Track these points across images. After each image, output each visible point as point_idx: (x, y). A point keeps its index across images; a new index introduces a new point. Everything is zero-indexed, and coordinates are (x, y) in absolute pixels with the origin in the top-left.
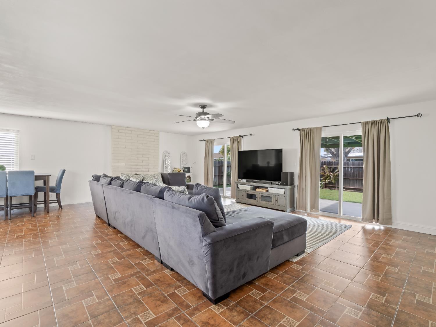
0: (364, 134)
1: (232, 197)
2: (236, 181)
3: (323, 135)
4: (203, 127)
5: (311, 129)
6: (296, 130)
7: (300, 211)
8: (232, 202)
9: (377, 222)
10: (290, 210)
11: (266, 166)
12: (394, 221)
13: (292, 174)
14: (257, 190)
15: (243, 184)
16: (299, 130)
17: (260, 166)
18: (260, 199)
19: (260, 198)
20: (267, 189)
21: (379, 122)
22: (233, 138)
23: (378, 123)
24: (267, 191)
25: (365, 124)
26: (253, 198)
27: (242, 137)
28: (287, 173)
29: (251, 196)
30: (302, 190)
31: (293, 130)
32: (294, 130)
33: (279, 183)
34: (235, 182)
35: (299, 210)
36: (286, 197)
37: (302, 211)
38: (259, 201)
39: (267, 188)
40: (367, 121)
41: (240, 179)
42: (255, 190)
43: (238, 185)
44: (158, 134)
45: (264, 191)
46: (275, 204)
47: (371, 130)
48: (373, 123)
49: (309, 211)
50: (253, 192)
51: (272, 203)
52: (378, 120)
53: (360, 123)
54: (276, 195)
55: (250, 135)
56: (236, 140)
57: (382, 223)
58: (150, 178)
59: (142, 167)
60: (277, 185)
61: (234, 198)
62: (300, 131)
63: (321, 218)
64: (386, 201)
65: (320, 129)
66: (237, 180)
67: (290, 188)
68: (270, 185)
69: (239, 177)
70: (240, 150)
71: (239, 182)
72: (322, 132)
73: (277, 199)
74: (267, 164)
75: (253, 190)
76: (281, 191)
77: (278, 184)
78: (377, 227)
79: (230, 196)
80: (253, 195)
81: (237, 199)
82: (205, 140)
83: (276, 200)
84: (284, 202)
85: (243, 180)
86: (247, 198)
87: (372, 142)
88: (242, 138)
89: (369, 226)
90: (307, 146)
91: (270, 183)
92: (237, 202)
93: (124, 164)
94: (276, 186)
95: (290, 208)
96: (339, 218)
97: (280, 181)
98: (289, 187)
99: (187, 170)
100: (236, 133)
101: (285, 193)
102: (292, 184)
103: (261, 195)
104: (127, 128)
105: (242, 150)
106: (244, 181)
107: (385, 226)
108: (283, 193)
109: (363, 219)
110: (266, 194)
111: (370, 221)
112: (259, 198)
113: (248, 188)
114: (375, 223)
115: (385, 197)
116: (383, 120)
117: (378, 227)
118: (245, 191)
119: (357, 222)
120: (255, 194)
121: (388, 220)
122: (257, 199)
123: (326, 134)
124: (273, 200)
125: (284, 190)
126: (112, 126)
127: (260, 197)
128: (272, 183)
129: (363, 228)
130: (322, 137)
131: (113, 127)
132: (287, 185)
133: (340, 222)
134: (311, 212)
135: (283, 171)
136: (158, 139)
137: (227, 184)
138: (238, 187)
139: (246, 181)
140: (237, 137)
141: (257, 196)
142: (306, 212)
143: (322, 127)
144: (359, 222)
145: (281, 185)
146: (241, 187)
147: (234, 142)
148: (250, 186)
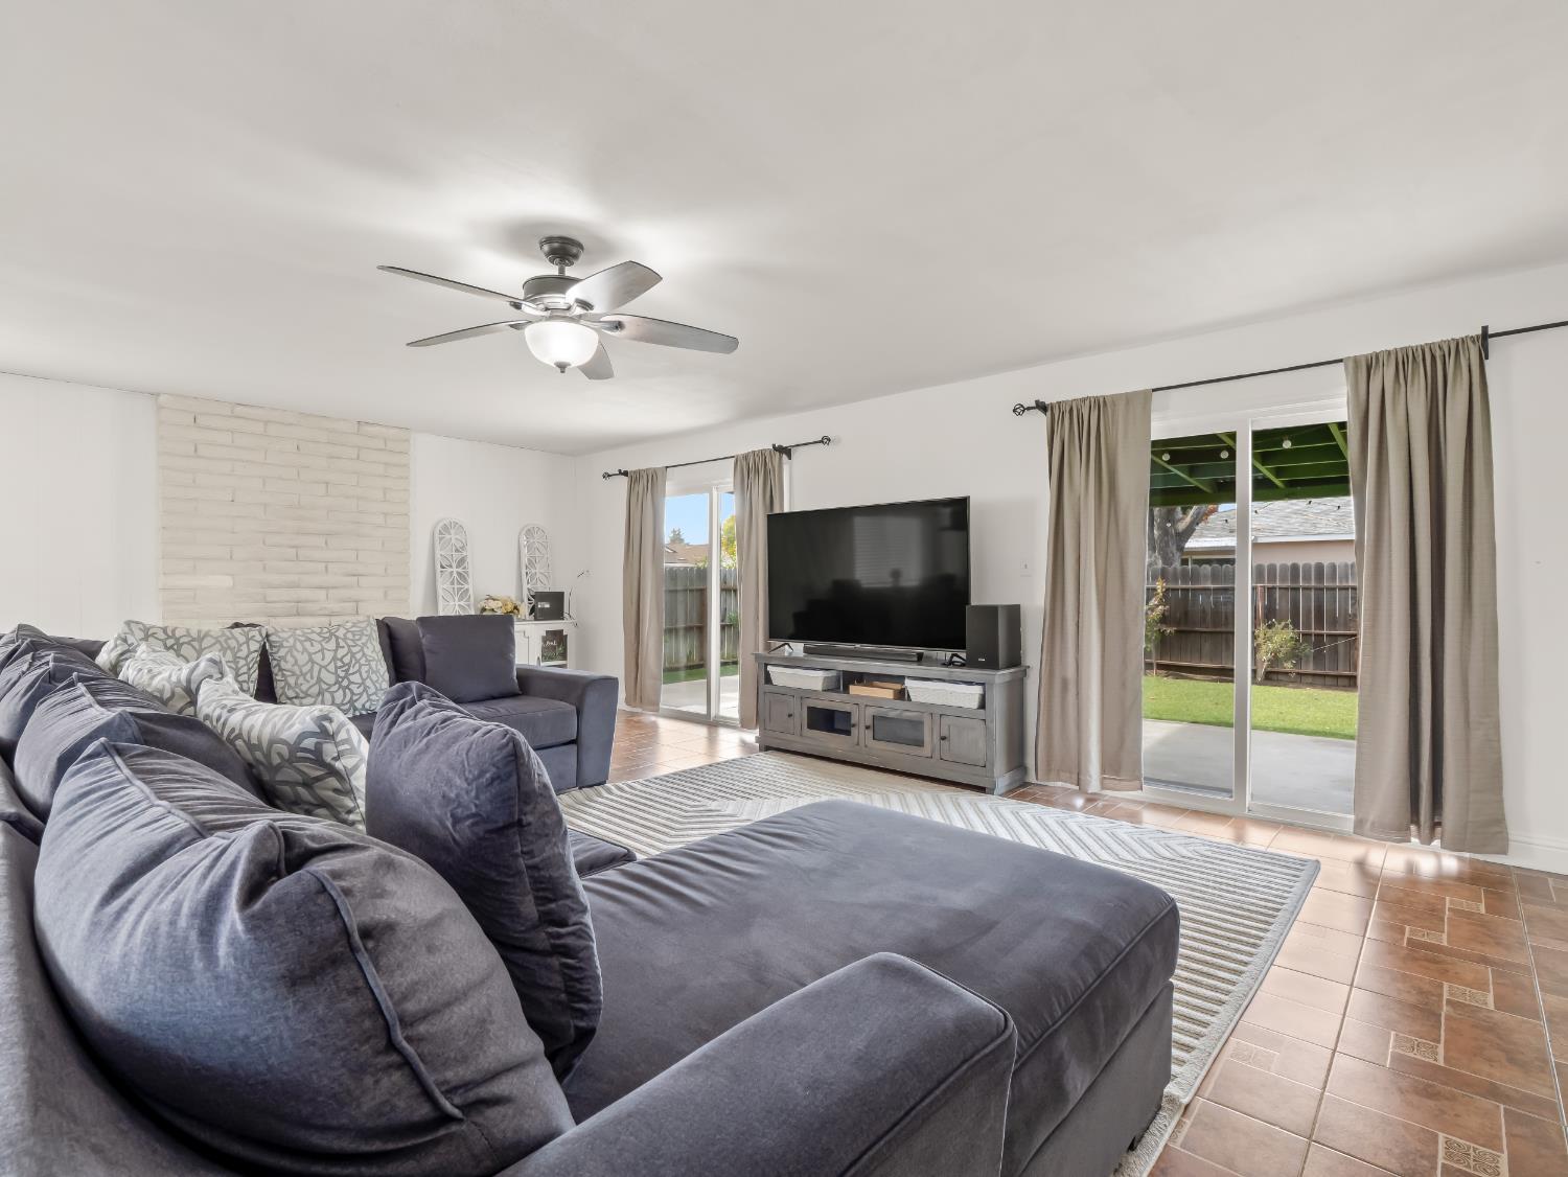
0: (1362, 414)
1: (745, 724)
2: (761, 651)
3: (1160, 430)
4: (563, 359)
5: (1099, 404)
6: (1029, 408)
7: (1051, 784)
8: (744, 744)
9: (1432, 838)
10: (1007, 783)
11: (889, 586)
12: (1514, 833)
13: (1014, 612)
14: (855, 689)
15: (791, 663)
16: (1042, 407)
17: (866, 586)
18: (869, 733)
19: (867, 728)
20: (898, 687)
21: (1438, 354)
22: (746, 457)
23: (1433, 357)
24: (902, 695)
25: (1368, 366)
26: (838, 726)
27: (786, 451)
28: (991, 611)
29: (827, 720)
30: (1061, 687)
31: (1014, 411)
32: (1020, 410)
33: (955, 659)
34: (757, 657)
35: (1048, 780)
36: (992, 722)
37: (1059, 784)
38: (861, 741)
39: (900, 679)
40: (1377, 355)
41: (779, 643)
42: (846, 690)
43: (769, 668)
44: (407, 441)
45: (885, 693)
46: (937, 755)
47: (1394, 393)
48: (1405, 361)
49: (1094, 786)
50: (836, 701)
51: (926, 751)
52: (1430, 346)
53: (1341, 361)
54: (940, 713)
55: (821, 442)
56: (759, 469)
57: (1454, 845)
58: (307, 644)
59: (323, 592)
60: (944, 665)
61: (755, 728)
62: (1049, 413)
63: (1151, 819)
64: (1477, 735)
65: (1140, 402)
66: (768, 647)
67: (1007, 679)
68: (915, 666)
69: (775, 631)
70: (777, 510)
71: (773, 654)
72: (1153, 416)
73: (944, 733)
74: (890, 580)
75: (836, 689)
76: (965, 696)
77: (951, 663)
78: (1427, 865)
79: (736, 715)
80: (837, 716)
81: (764, 730)
82: (626, 474)
83: (943, 738)
84: (981, 744)
85: (791, 644)
86: (809, 727)
87: (1404, 453)
88: (784, 456)
89: (1390, 860)
90: (1081, 480)
91: (916, 659)
92: (766, 748)
93: (227, 581)
94: (944, 672)
95: (1007, 775)
96: (1237, 820)
97: (962, 646)
98: (1001, 676)
99: (547, 606)
100: (759, 437)
101: (982, 706)
102: (1015, 660)
103: (871, 711)
104: (239, 408)
105: (786, 510)
106: (797, 648)
107: (1467, 855)
108: (975, 704)
109: (1359, 825)
110: (898, 709)
111: (1398, 833)
112: (862, 728)
113: (813, 680)
114: (1422, 843)
115: (1472, 719)
116: (1459, 345)
117: (1433, 860)
118: (803, 694)
119: (1327, 836)
120: (847, 708)
121: (1490, 829)
122: (854, 731)
123: (1172, 422)
124: (927, 739)
125: (978, 690)
126: (158, 395)
127: (869, 722)
128: (920, 657)
129: (1361, 865)
130: (1154, 437)
131: (162, 399)
132: (993, 664)
133: (1240, 838)
134: (1103, 787)
135: (974, 601)
136: (406, 466)
137: (723, 664)
138: (768, 680)
139: (806, 650)
140: (762, 452)
141: (854, 720)
142: (1082, 791)
143: (1154, 390)
144: (1341, 837)
145: (963, 665)
146: (781, 676)
147: (752, 475)
148: (821, 674)
